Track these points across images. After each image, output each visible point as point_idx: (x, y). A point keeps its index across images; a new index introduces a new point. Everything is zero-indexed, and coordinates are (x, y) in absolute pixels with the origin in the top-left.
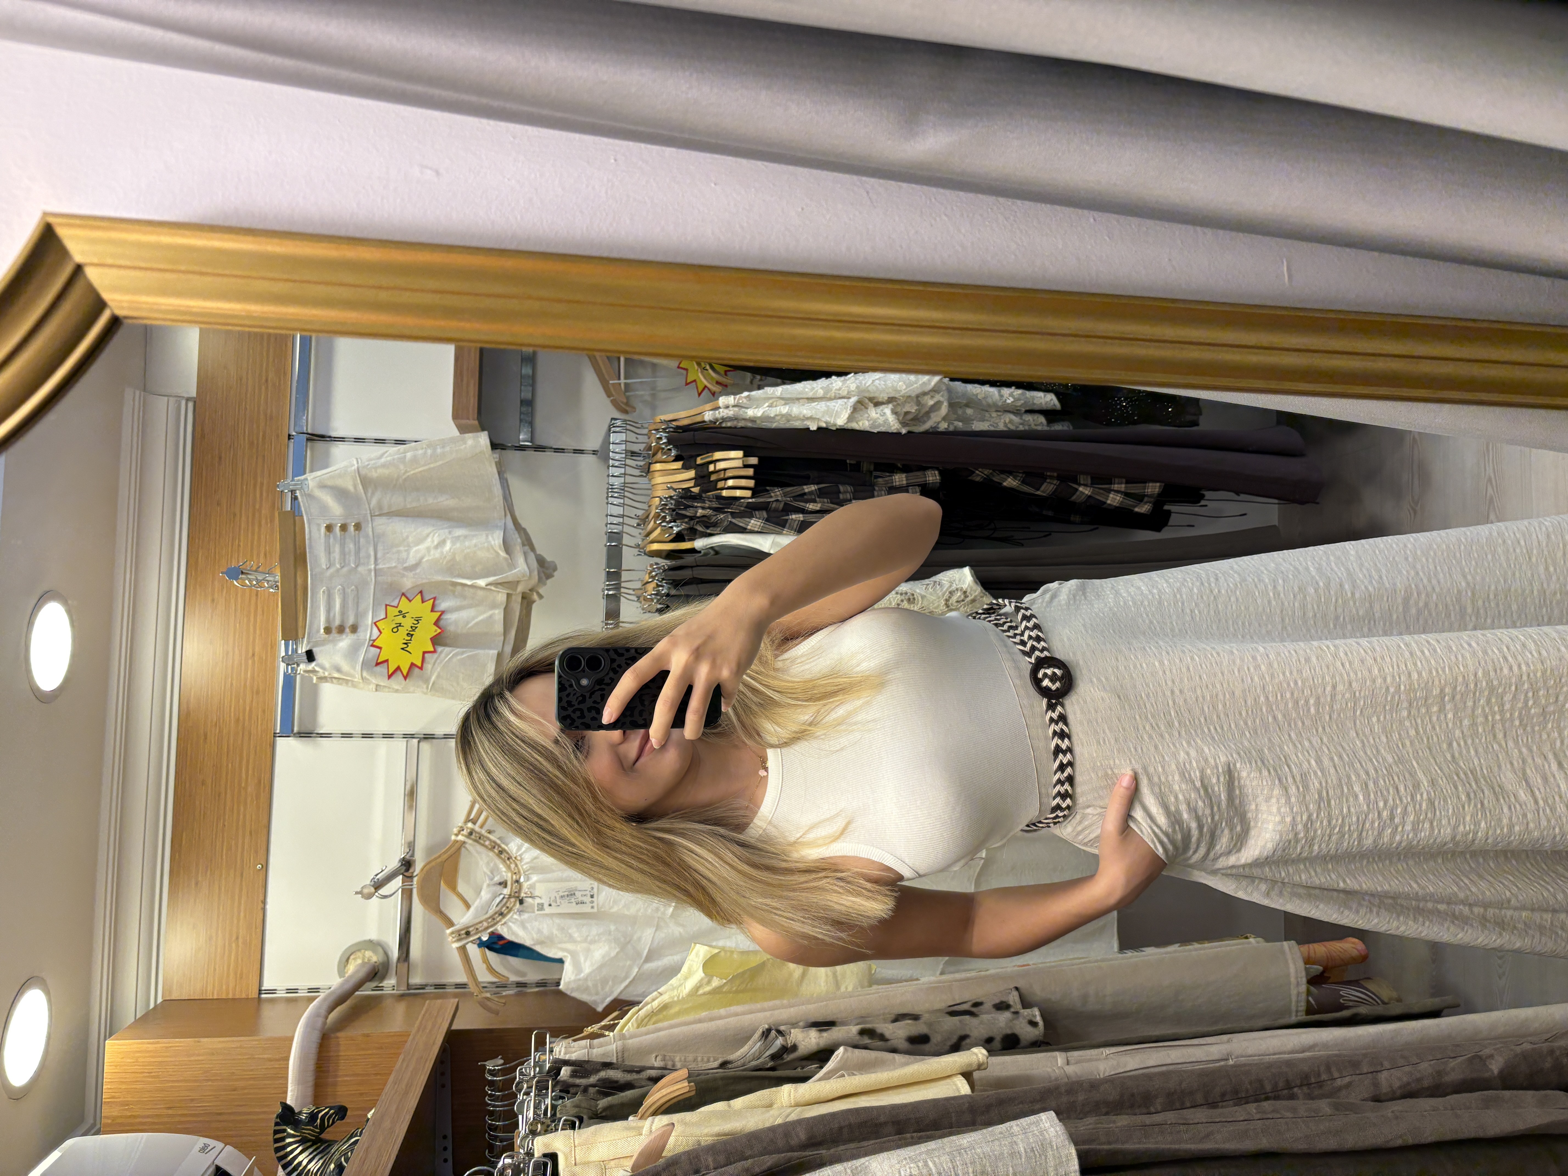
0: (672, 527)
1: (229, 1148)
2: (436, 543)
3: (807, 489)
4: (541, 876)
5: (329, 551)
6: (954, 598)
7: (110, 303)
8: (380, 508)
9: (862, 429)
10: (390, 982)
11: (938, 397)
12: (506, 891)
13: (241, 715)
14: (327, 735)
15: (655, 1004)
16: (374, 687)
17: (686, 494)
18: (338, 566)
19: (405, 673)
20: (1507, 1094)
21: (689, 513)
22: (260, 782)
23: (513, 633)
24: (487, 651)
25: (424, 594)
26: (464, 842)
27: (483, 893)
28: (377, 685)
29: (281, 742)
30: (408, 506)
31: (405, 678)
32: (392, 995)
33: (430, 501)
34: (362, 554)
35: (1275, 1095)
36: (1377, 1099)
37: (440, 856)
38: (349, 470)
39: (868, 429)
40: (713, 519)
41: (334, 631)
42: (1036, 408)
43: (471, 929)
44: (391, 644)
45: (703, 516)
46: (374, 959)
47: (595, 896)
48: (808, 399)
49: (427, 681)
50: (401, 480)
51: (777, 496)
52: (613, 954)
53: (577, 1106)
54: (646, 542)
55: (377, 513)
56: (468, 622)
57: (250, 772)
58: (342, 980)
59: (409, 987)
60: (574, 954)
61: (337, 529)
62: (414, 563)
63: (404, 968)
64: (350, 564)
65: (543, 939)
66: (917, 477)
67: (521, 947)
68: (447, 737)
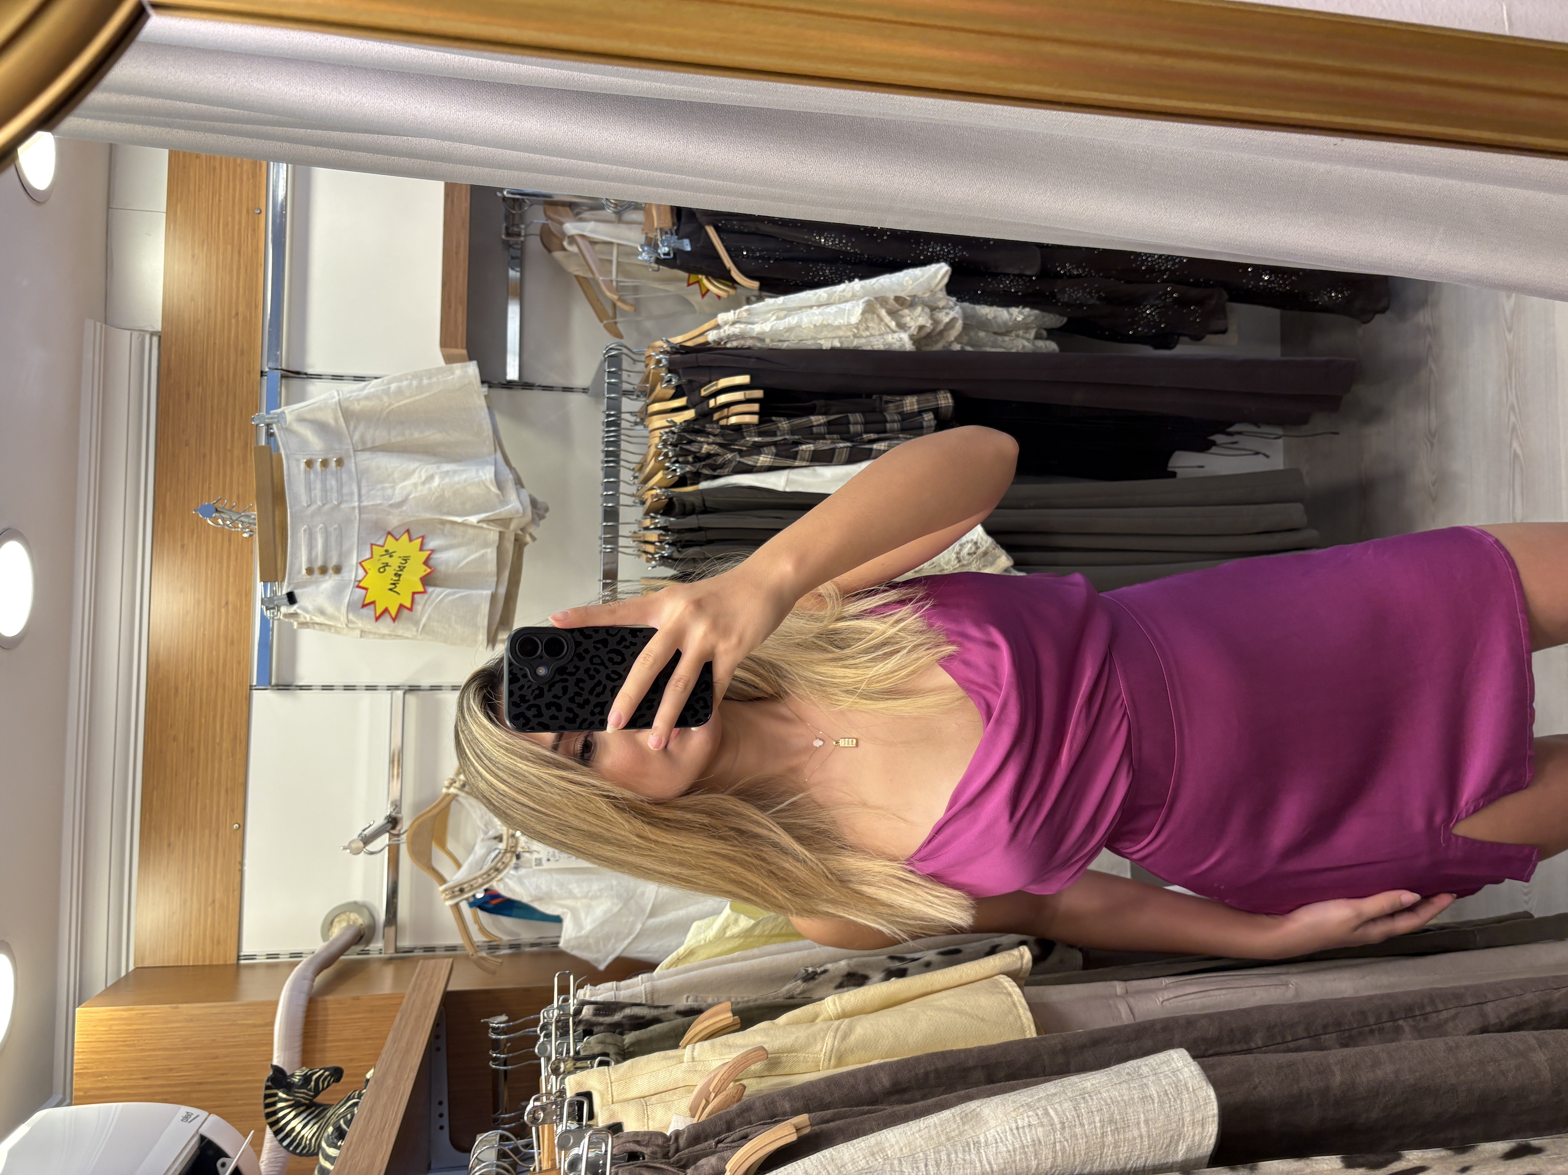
0: (675, 467)
1: (213, 1118)
2: (423, 478)
3: (815, 421)
5: (309, 488)
8: (363, 442)
10: (376, 946)
12: (502, 846)
13: (214, 667)
14: (308, 688)
16: (358, 632)
17: (689, 428)
18: (320, 503)
19: (393, 615)
21: (694, 449)
22: (235, 737)
23: (506, 574)
24: (480, 592)
25: (412, 531)
26: (456, 795)
27: (477, 848)
28: (362, 631)
29: (257, 696)
30: (393, 440)
31: (394, 620)
32: (380, 959)
33: (417, 435)
34: (345, 490)
37: (430, 810)
38: (330, 402)
40: (719, 457)
41: (316, 571)
43: (465, 886)
45: (709, 454)
46: (360, 921)
49: (416, 623)
50: (385, 414)
52: (616, 909)
53: (602, 1042)
55: (360, 448)
56: (459, 562)
57: (225, 726)
58: (326, 943)
59: (397, 950)
60: (574, 912)
61: (318, 465)
62: (400, 499)
63: (391, 931)
64: (332, 502)
65: (541, 895)
66: (929, 401)
67: (517, 905)
68: (434, 688)
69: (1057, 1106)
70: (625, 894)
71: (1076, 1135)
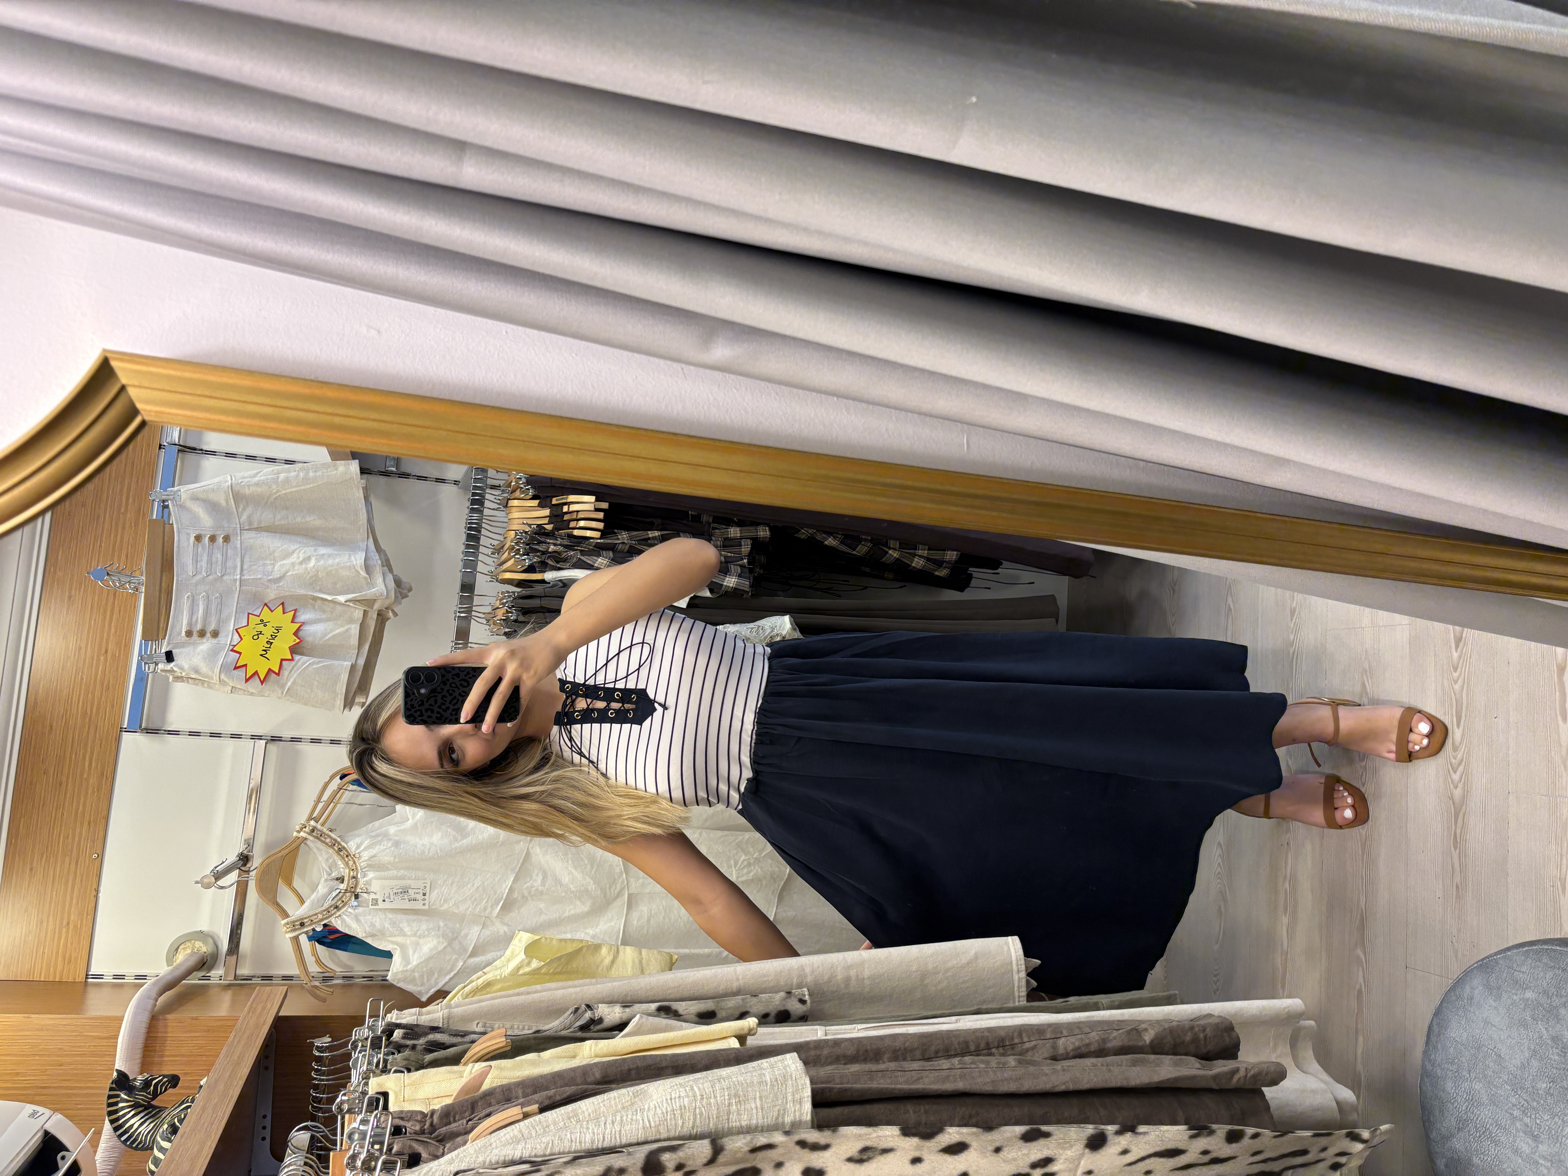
0: (525, 560)
1: (57, 1116)
2: (301, 559)
3: (649, 534)
4: (377, 874)
5: (196, 561)
7: (142, 412)
8: (250, 523)
10: (217, 973)
12: (343, 886)
13: (89, 708)
14: (176, 733)
15: (480, 981)
16: (230, 688)
17: (540, 531)
18: (204, 574)
21: (542, 548)
22: (102, 773)
23: (366, 647)
24: (341, 662)
26: (306, 839)
27: (320, 887)
28: (233, 687)
29: (126, 738)
30: (277, 523)
32: (219, 985)
33: (299, 520)
34: (229, 564)
35: (977, 1052)
36: (1054, 1058)
37: (280, 851)
38: (222, 485)
40: (564, 555)
41: (195, 634)
43: (306, 920)
44: (250, 651)
45: (555, 552)
46: (204, 949)
47: (427, 894)
49: (282, 686)
50: (272, 499)
51: (623, 538)
52: (441, 948)
53: (406, 1059)
54: (499, 570)
55: (247, 528)
56: (325, 635)
57: (93, 765)
58: (170, 968)
59: (236, 977)
60: (403, 947)
61: (206, 540)
62: (279, 576)
63: (232, 959)
64: (216, 573)
65: (374, 932)
66: (750, 532)
67: (353, 940)
68: (294, 740)
69: (701, 1086)
70: (450, 935)
71: (710, 1104)
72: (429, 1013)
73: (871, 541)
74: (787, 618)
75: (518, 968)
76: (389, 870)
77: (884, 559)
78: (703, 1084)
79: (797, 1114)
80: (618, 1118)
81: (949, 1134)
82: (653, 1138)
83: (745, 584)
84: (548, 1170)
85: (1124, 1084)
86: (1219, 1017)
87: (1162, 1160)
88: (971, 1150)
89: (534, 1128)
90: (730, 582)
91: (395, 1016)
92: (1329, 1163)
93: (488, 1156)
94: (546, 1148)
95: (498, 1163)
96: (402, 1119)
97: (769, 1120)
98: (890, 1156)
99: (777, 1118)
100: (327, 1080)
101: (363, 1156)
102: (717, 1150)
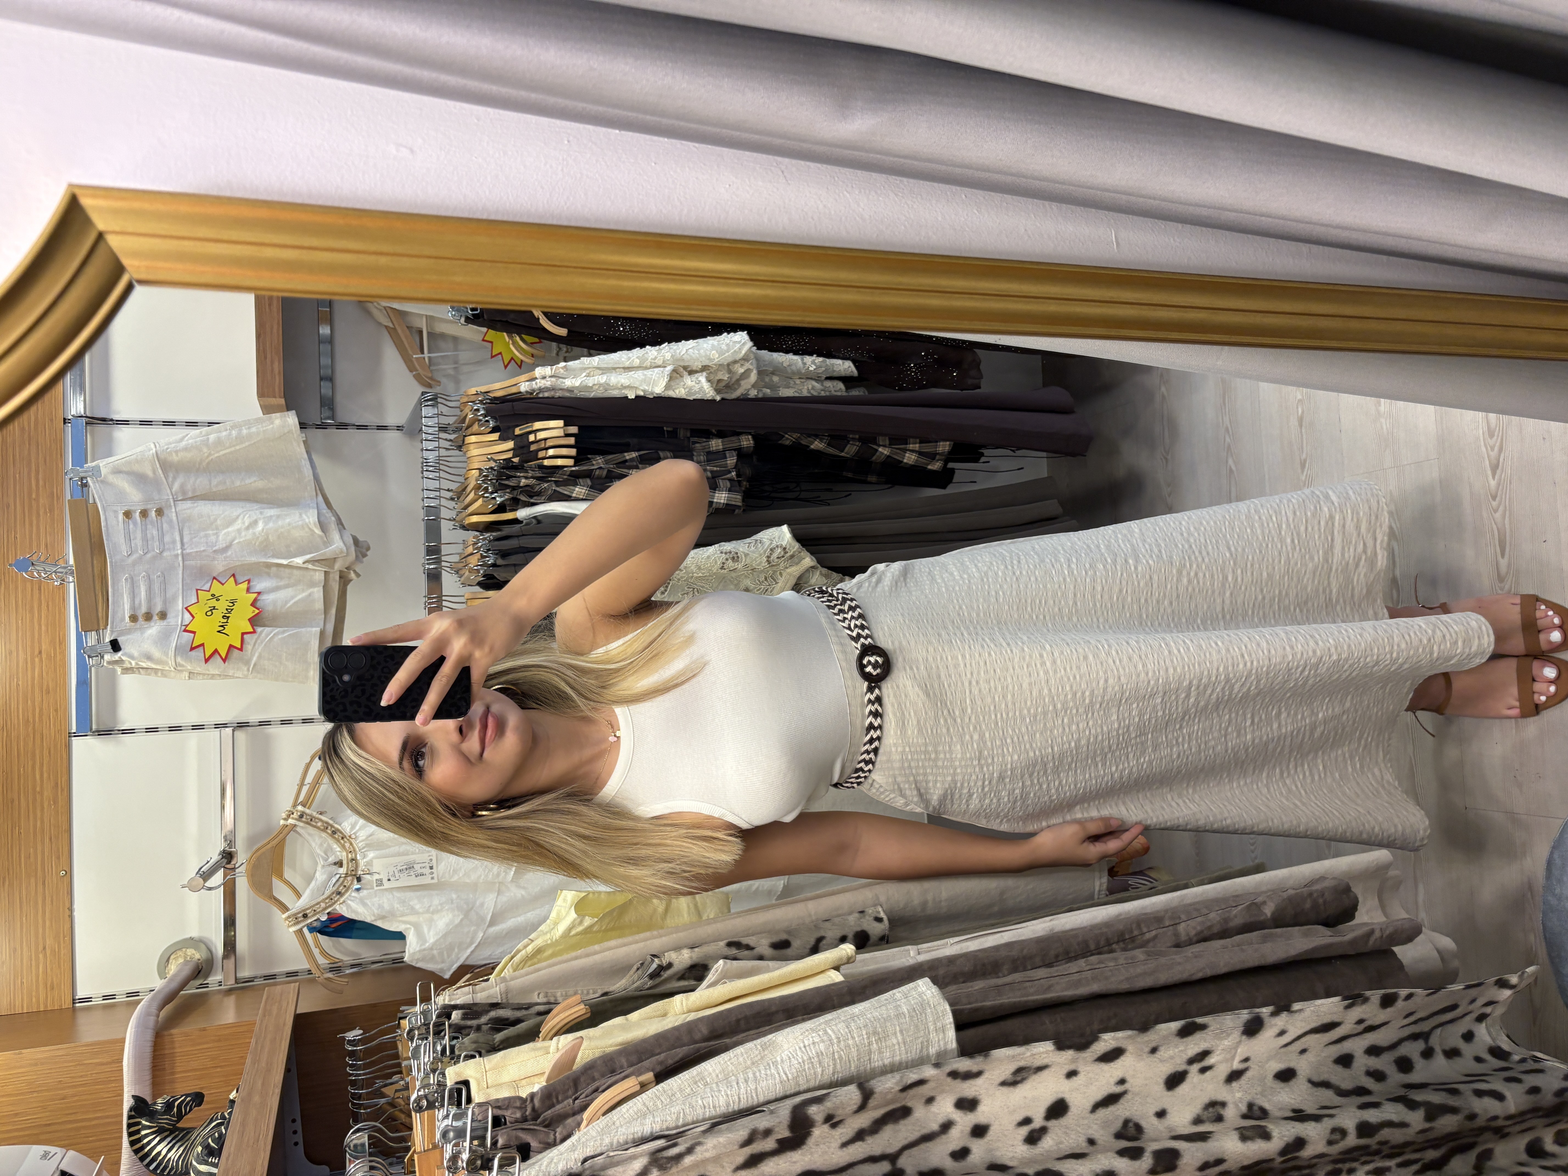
0: (494, 498)
1: (71, 1153)
2: (247, 524)
3: (629, 456)
4: (377, 852)
5: (129, 538)
6: (775, 555)
8: (184, 493)
9: (679, 397)
10: (215, 978)
11: (747, 365)
12: (343, 871)
13: (30, 716)
14: (131, 731)
15: (530, 949)
16: (187, 675)
17: (507, 465)
18: (141, 552)
20: (1279, 930)
21: (513, 482)
22: (56, 785)
23: (333, 611)
24: (309, 629)
25: (237, 577)
26: (295, 826)
27: (318, 874)
28: (191, 673)
29: (77, 743)
30: (214, 490)
32: (219, 991)
33: (238, 483)
34: (167, 539)
36: (1178, 946)
37: (267, 842)
38: (146, 454)
39: (685, 397)
40: (537, 488)
41: (140, 618)
42: (835, 374)
43: (308, 912)
45: (527, 486)
46: (197, 956)
47: (434, 867)
48: (624, 368)
49: (247, 663)
50: (204, 464)
51: (598, 463)
52: (457, 921)
53: (475, 1042)
54: (464, 514)
55: (180, 498)
56: (287, 602)
57: (45, 775)
58: (164, 981)
59: (237, 980)
60: (417, 926)
61: (153, 514)
62: (224, 545)
63: (230, 963)
64: (154, 550)
65: (384, 914)
66: (733, 442)
67: (357, 925)
68: (262, 724)
69: (834, 1028)
70: (465, 906)
71: (849, 1046)
72: (483, 990)
73: (859, 440)
74: (785, 528)
75: (570, 929)
76: (390, 847)
77: (874, 458)
78: (836, 1025)
79: (942, 1043)
80: (751, 1075)
81: (1105, 1041)
82: (792, 1091)
83: (737, 499)
84: (686, 1142)
85: (1262, 962)
86: (1334, 878)
87: (1317, 1036)
88: (1127, 1054)
89: (659, 1098)
90: (721, 497)
91: (447, 998)
92: (1474, 1015)
93: (614, 1136)
94: (678, 1119)
95: (627, 1143)
96: (499, 1108)
97: (913, 1054)
98: (1044, 1074)
99: (921, 1051)
100: (364, 1074)
101: (465, 1156)
102: (867, 1095)
